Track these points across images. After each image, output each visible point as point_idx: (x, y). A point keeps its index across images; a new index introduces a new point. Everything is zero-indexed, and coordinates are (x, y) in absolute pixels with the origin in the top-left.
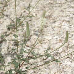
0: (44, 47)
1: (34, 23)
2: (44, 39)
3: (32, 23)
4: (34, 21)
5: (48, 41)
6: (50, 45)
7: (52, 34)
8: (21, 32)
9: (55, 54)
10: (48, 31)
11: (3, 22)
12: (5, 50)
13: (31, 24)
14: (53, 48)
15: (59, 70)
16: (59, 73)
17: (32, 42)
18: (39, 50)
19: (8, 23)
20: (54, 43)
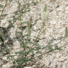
0: (49, 31)
1: (40, 7)
2: (49, 23)
3: (39, 7)
4: (40, 5)
5: (52, 25)
6: (55, 29)
7: (56, 18)
8: (28, 17)
9: (59, 38)
10: (53, 16)
11: (12, 5)
12: (13, 35)
13: (37, 8)
14: (58, 32)
15: (64, 54)
16: (63, 56)
17: (38, 27)
18: (45, 34)
19: (16, 6)
20: (59, 28)
